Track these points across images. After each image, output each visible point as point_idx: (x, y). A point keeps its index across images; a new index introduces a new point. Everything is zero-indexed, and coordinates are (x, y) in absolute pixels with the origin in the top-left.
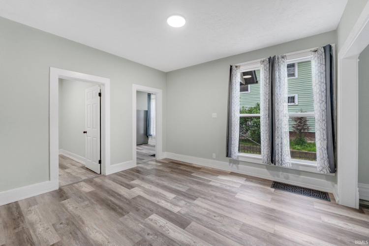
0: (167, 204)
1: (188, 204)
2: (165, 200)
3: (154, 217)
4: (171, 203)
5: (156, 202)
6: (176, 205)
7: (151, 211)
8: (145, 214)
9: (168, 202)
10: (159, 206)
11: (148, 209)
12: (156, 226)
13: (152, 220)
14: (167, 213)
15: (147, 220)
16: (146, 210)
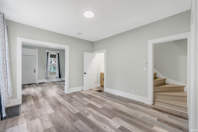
0: (94, 112)
1: (83, 111)
2: (94, 114)
3: (100, 107)
4: (92, 112)
5: (100, 113)
6: (89, 111)
7: (101, 109)
8: (104, 108)
9: (93, 113)
10: (98, 111)
11: (103, 110)
12: (99, 104)
13: (101, 106)
14: (94, 108)
15: (103, 106)
16: (104, 110)
